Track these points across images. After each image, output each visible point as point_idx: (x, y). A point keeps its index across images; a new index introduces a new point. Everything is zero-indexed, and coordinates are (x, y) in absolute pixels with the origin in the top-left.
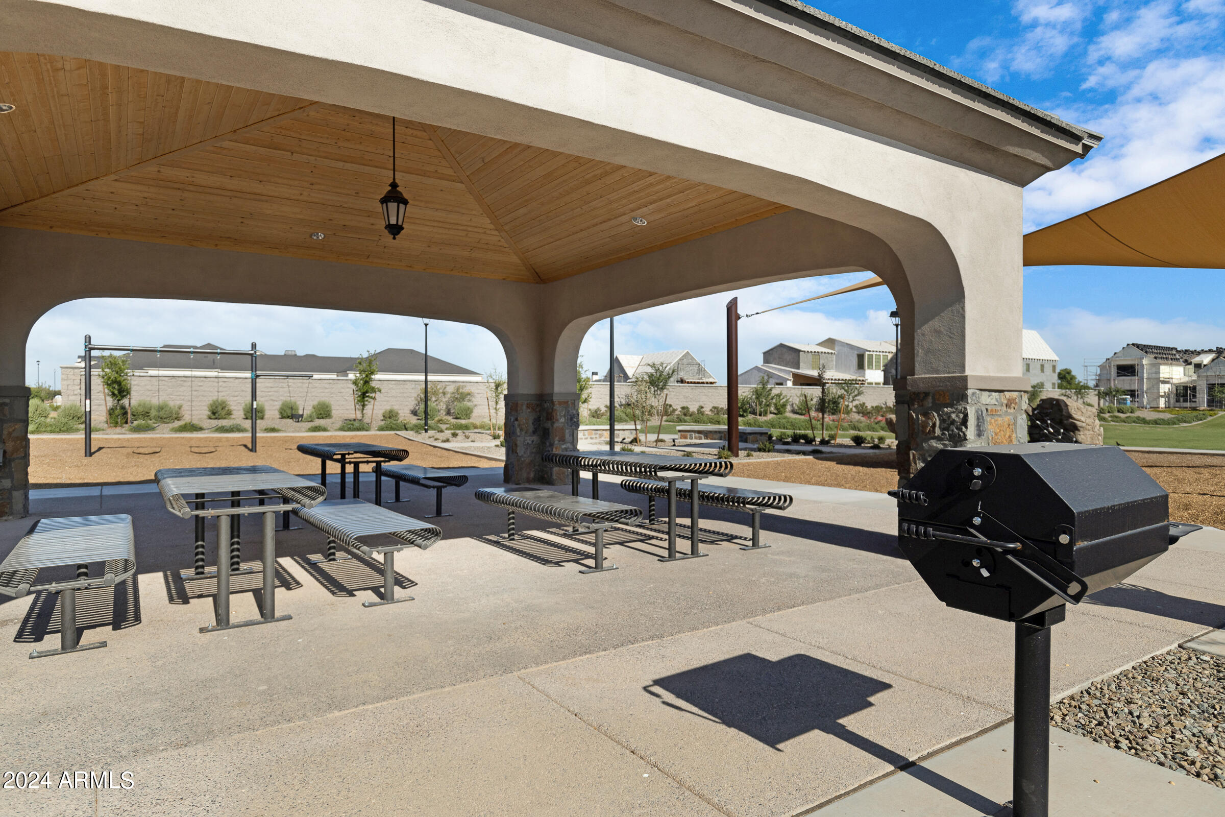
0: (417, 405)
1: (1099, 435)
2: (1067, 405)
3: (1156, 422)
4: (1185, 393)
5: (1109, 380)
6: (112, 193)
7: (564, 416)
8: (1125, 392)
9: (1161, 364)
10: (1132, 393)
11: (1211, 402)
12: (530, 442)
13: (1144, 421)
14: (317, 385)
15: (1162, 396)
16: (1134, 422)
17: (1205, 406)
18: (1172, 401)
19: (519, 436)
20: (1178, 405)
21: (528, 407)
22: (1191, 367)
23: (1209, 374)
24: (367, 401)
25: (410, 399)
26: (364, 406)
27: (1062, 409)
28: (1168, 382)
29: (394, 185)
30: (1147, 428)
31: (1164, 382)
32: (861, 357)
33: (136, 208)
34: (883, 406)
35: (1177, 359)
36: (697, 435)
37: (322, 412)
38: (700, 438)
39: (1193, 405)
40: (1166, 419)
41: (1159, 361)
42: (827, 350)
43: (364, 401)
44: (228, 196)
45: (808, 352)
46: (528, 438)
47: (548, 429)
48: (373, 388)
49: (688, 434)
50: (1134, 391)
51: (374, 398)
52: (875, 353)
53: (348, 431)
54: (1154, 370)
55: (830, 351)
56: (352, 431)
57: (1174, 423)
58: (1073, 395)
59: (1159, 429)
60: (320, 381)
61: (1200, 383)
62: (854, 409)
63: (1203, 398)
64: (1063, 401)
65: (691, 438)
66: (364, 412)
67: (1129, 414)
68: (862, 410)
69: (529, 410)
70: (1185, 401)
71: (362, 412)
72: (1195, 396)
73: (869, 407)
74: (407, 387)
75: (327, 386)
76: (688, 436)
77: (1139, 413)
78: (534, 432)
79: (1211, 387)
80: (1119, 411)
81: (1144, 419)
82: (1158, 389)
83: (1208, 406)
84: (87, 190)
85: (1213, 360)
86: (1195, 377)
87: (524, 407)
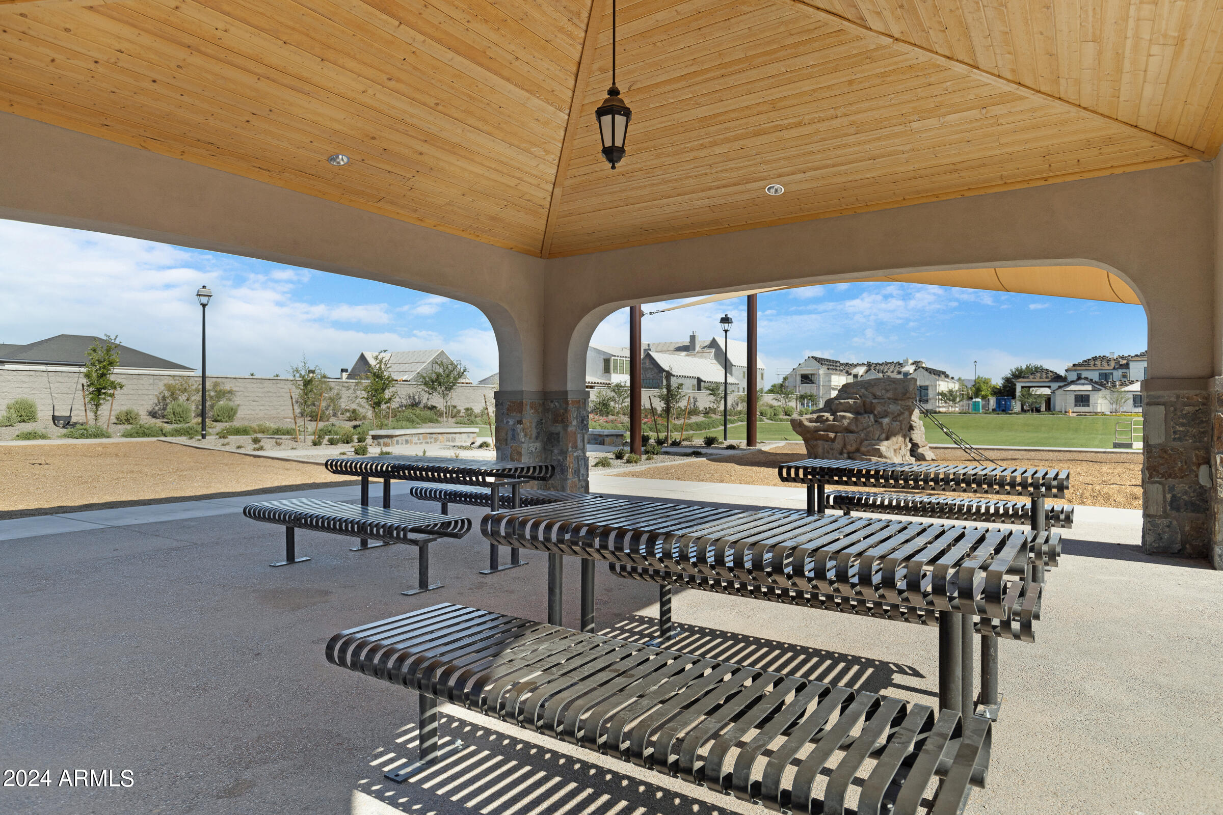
0: (156, 405)
5: (795, 387)
6: (67, 30)
7: (577, 418)
9: (830, 374)
10: (811, 398)
12: (534, 450)
14: (10, 378)
19: (524, 443)
21: (531, 407)
22: (851, 375)
24: (104, 399)
25: (146, 397)
26: (97, 406)
28: (834, 387)
29: (614, 92)
31: (831, 388)
32: (606, 362)
33: (92, 66)
35: (841, 370)
37: (23, 414)
41: (830, 371)
43: (99, 399)
44: (256, 74)
46: (531, 445)
47: (558, 434)
48: (113, 382)
50: (813, 396)
51: (112, 395)
52: (617, 357)
53: (81, 438)
54: (827, 379)
56: (87, 437)
58: (782, 399)
60: (15, 373)
66: (99, 413)
69: (532, 411)
71: (96, 413)
74: (142, 382)
75: (27, 380)
78: (537, 438)
84: (21, 15)
85: (866, 372)
87: (528, 407)
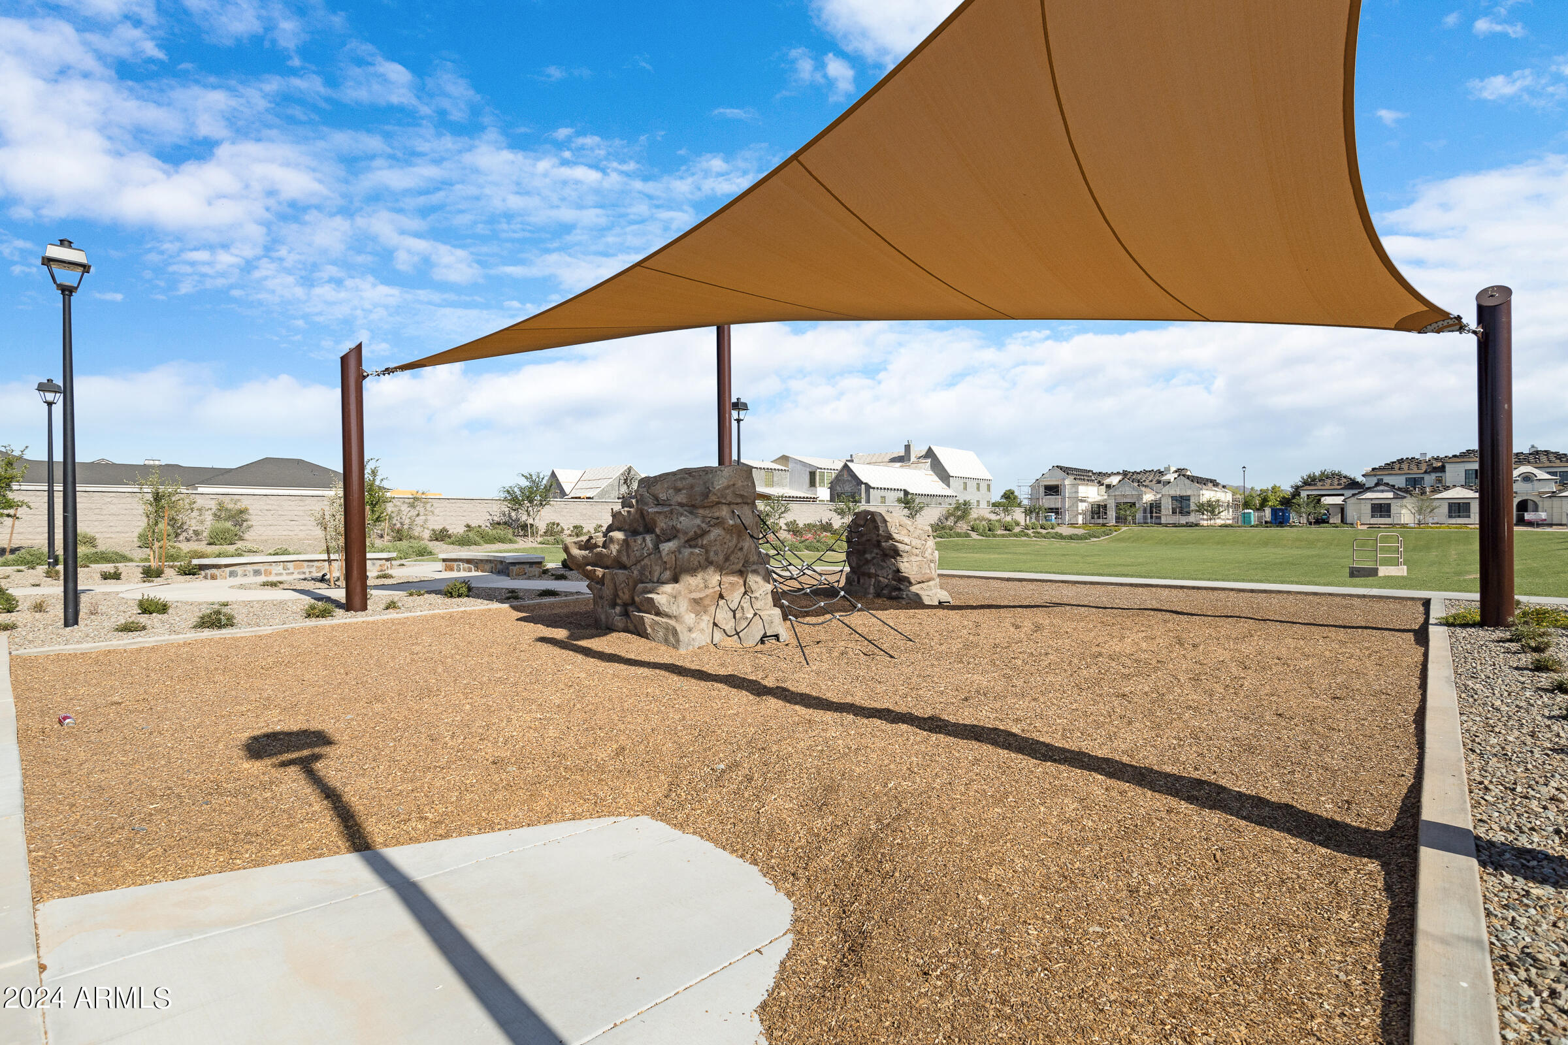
1: (931, 561)
2: (885, 521)
3: (1071, 537)
4: (1098, 511)
5: (1038, 499)
8: (1051, 510)
9: (1079, 485)
10: (1056, 511)
11: (1118, 519)
13: (1061, 537)
15: (1080, 514)
16: (1053, 538)
17: (1112, 521)
18: (1089, 518)
20: (1093, 521)
22: (1104, 487)
23: (1117, 493)
27: (878, 526)
28: (1084, 501)
30: (1063, 543)
31: (1082, 501)
32: (812, 475)
34: (818, 524)
35: (1093, 481)
36: (466, 565)
38: (470, 570)
39: (1105, 521)
40: (1080, 534)
41: (1078, 482)
42: (780, 467)
45: (760, 468)
49: (455, 564)
50: (1058, 509)
52: (826, 471)
54: (1074, 490)
55: (783, 468)
57: (1086, 539)
59: (1073, 544)
61: (1110, 501)
62: (784, 527)
63: (1112, 514)
64: (881, 514)
65: (459, 570)
67: (1050, 530)
68: (793, 529)
70: (1099, 518)
72: (1106, 513)
73: (801, 525)
76: (455, 567)
77: (1058, 530)
79: (1118, 505)
80: (1041, 528)
81: (1061, 534)
82: (1077, 507)
83: (1116, 522)
85: (1120, 481)
86: (1106, 497)
